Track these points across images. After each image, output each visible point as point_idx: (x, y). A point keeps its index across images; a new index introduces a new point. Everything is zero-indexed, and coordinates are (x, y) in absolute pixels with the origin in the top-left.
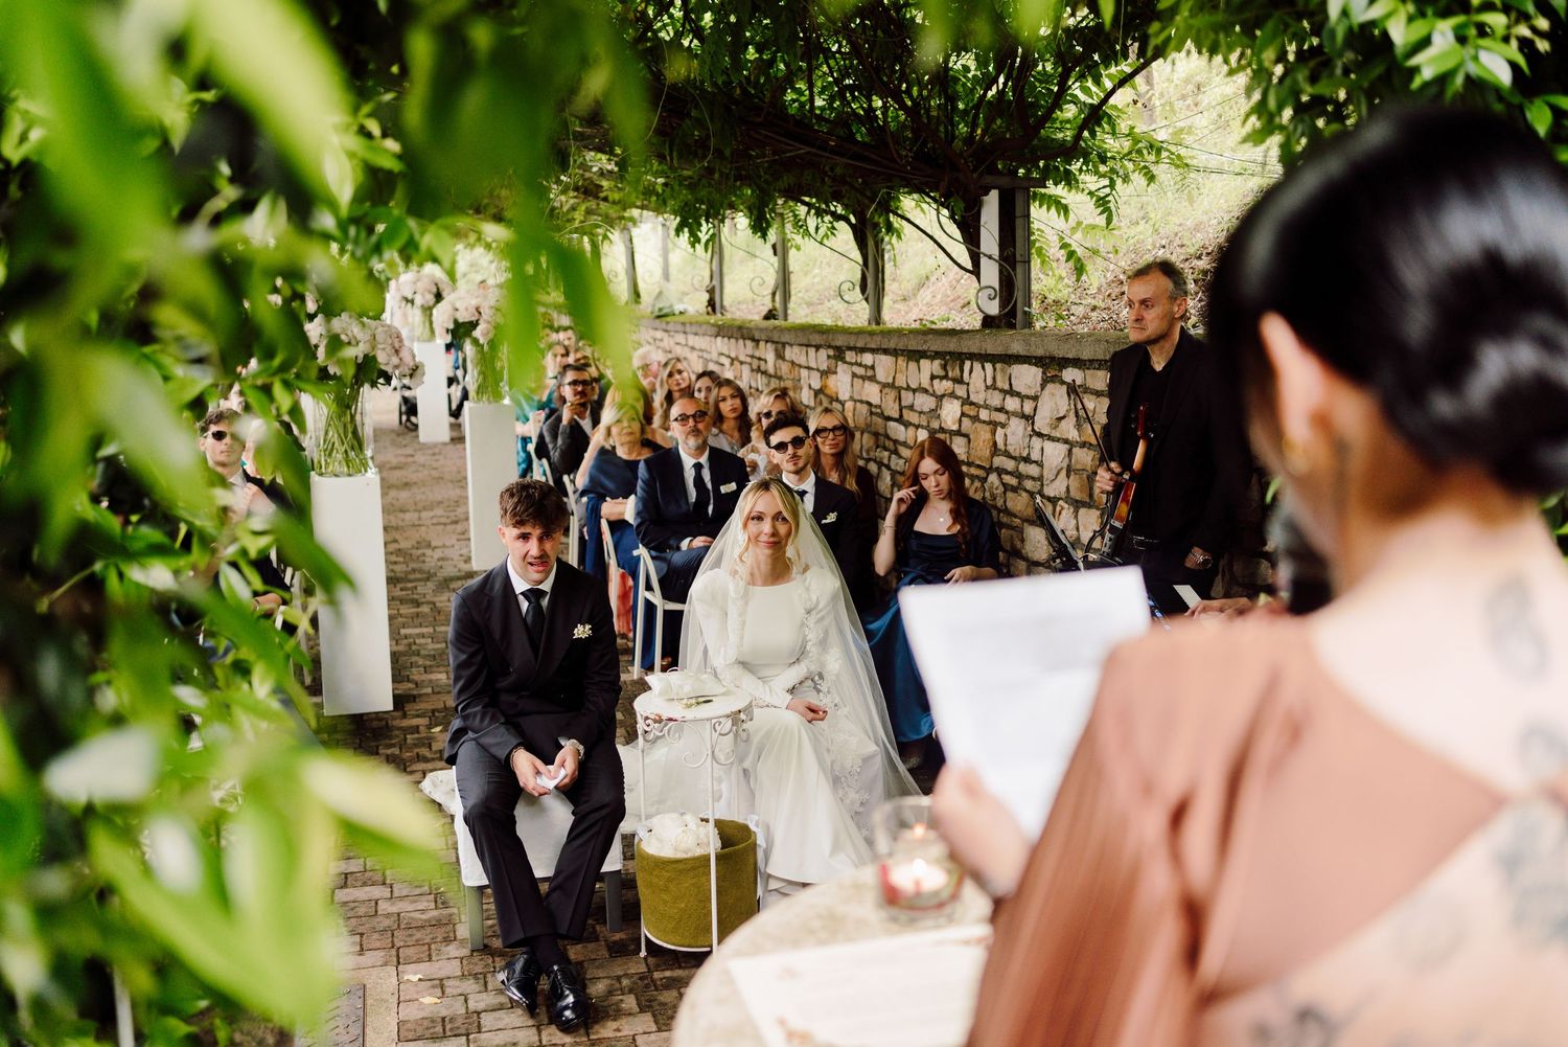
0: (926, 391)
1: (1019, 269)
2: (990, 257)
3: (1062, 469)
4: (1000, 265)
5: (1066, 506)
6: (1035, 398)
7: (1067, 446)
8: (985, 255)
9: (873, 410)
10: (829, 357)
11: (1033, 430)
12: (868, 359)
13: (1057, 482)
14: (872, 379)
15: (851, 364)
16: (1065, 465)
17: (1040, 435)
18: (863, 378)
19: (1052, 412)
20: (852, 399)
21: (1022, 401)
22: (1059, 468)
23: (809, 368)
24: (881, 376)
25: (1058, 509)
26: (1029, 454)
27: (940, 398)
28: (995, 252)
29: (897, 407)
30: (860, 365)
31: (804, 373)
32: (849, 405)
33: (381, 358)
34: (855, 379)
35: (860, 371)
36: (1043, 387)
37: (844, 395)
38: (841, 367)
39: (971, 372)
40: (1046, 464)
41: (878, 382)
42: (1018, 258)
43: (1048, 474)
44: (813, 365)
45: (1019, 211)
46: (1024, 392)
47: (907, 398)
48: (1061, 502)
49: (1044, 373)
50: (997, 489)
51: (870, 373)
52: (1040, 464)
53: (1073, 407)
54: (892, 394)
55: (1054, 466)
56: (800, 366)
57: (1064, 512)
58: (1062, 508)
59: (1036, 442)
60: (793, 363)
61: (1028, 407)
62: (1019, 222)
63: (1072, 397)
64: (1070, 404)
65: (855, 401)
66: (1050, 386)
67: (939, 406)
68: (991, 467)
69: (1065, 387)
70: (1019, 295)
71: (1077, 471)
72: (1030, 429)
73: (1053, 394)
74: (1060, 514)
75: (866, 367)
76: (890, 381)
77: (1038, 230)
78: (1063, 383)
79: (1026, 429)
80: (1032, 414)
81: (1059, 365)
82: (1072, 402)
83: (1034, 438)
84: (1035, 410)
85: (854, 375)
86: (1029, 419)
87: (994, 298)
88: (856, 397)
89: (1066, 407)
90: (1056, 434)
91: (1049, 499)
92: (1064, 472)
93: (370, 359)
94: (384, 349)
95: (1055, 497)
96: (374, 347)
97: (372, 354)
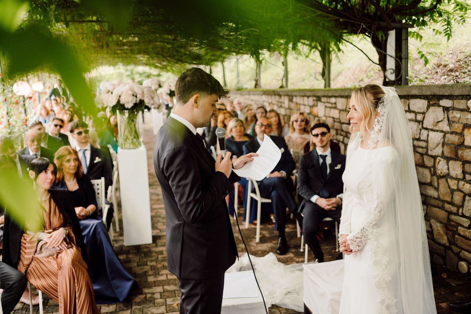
1: (403, 61)
2: (392, 57)
3: (440, 143)
4: (396, 60)
5: (442, 159)
6: (424, 113)
7: (443, 134)
8: (389, 56)
9: (335, 120)
10: (314, 100)
11: (422, 127)
12: (333, 100)
13: (437, 149)
14: (335, 108)
15: (325, 103)
16: (441, 142)
17: (426, 129)
18: (331, 108)
19: (434, 119)
20: (325, 116)
21: (416, 115)
22: (438, 143)
23: (304, 105)
24: (339, 106)
25: (437, 160)
26: (420, 137)
28: (393, 54)
30: (329, 103)
31: (301, 107)
33: (146, 101)
34: (327, 109)
35: (330, 105)
36: (428, 108)
37: (321, 114)
38: (319, 103)
40: (430, 141)
41: (338, 109)
42: (403, 57)
43: (431, 145)
46: (417, 111)
48: (438, 158)
49: (429, 102)
51: (334, 106)
52: (427, 141)
53: (446, 116)
55: (436, 142)
56: (300, 104)
57: (441, 163)
58: (440, 161)
59: (424, 133)
60: (297, 103)
61: (419, 117)
62: (403, 42)
63: (446, 112)
64: (444, 115)
65: (326, 117)
66: (432, 109)
69: (441, 109)
70: (403, 72)
71: (448, 144)
72: (421, 126)
73: (434, 111)
74: (439, 163)
75: (332, 103)
76: (344, 108)
78: (440, 106)
79: (419, 126)
80: (422, 120)
81: (437, 98)
82: (446, 114)
83: (423, 130)
84: (424, 118)
85: (326, 107)
86: (420, 122)
87: (393, 73)
88: (327, 115)
89: (442, 117)
90: (435, 128)
91: (432, 156)
92: (441, 145)
93: (142, 102)
94: (147, 97)
95: (435, 156)
96: (143, 96)
97: (142, 99)
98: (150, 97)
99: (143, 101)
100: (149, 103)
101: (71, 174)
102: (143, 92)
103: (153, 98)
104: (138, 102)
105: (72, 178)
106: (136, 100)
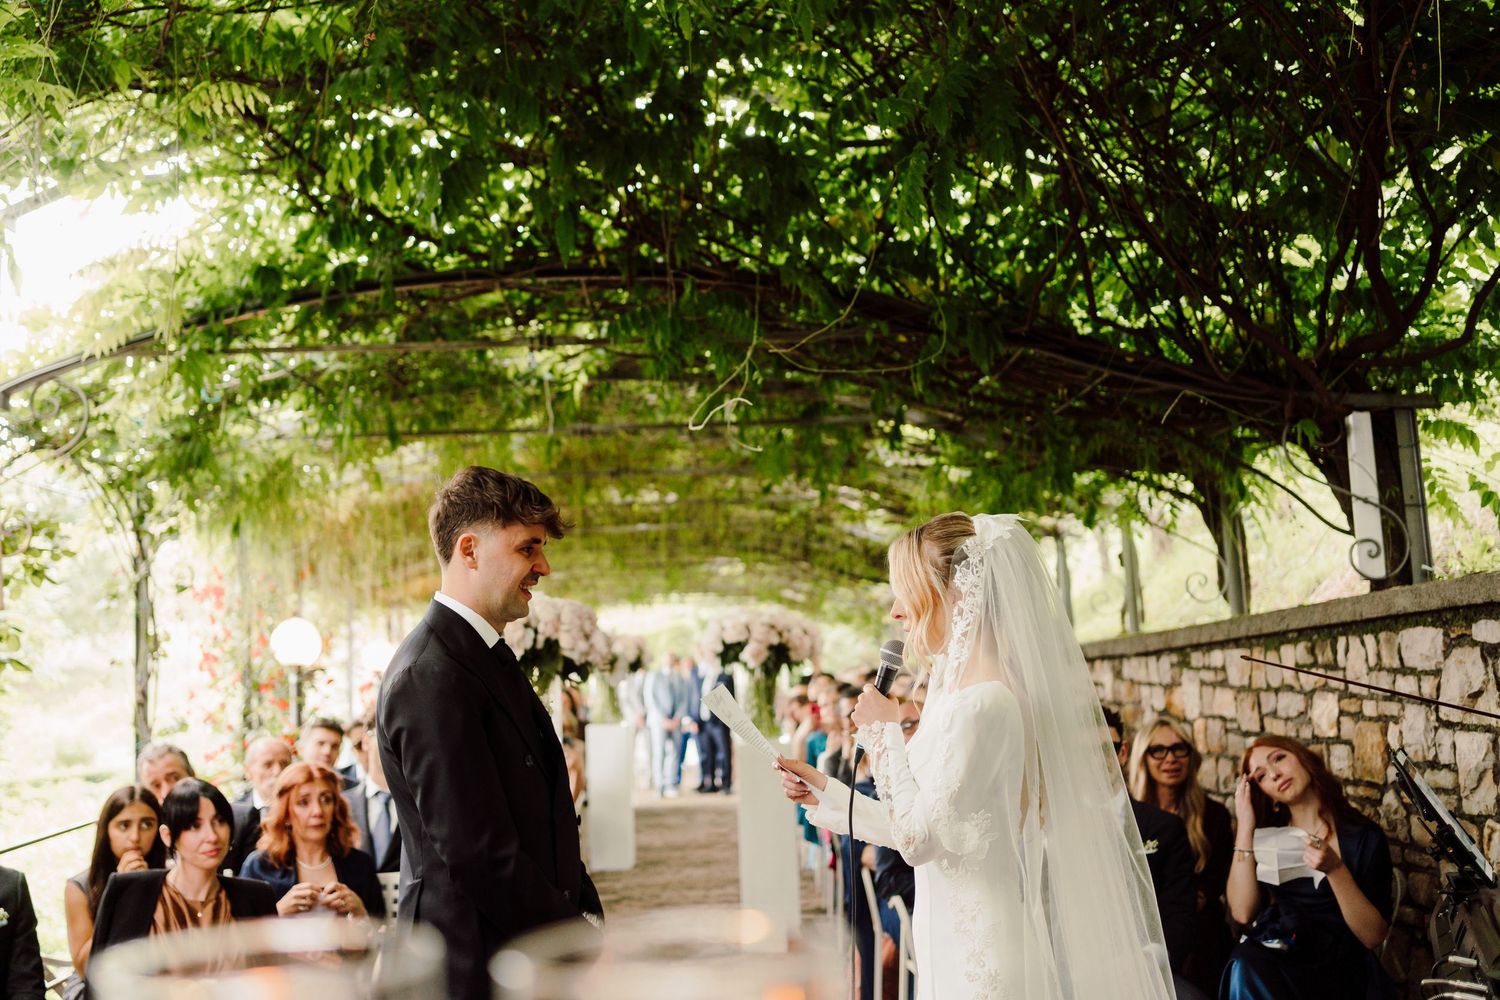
0: (1291, 688)
1: (1410, 514)
2: (1366, 501)
3: (1485, 771)
4: (1383, 512)
6: (1437, 673)
7: (1489, 736)
8: (1358, 498)
9: (1229, 725)
10: (1172, 665)
11: (1438, 719)
12: (1217, 657)
13: (1481, 791)
14: (1224, 683)
15: (1198, 669)
16: (1489, 763)
17: (1449, 725)
18: (1214, 685)
19: (1461, 687)
20: (1202, 715)
21: (1419, 680)
22: (1481, 769)
23: (1150, 684)
24: (1236, 677)
25: (1486, 831)
26: (1436, 756)
27: (1309, 695)
28: (1374, 494)
29: (1256, 716)
30: (1208, 668)
31: (1145, 691)
32: (1199, 724)
33: (565, 642)
34: (1205, 688)
35: (1209, 676)
36: (1446, 654)
37: (1192, 712)
38: (1187, 674)
39: (1347, 651)
40: (1461, 767)
41: (1232, 687)
42: (1407, 500)
43: (1466, 780)
44: (1155, 679)
45: (1402, 438)
46: (1420, 665)
47: (1269, 702)
48: (1490, 822)
49: (1446, 634)
50: (1396, 812)
51: (1220, 677)
52: (1452, 768)
53: (1491, 675)
54: (1248, 700)
55: (1473, 766)
56: (1140, 683)
58: (1493, 831)
59: (1445, 736)
60: (1132, 681)
61: (1428, 687)
62: (1404, 455)
63: (1490, 662)
64: (1487, 671)
65: (1207, 717)
66: (1456, 653)
67: (1309, 706)
68: (1386, 784)
69: (1477, 650)
70: (1413, 549)
72: (1433, 718)
73: (1461, 662)
74: (1490, 839)
75: (1215, 669)
76: (1246, 682)
77: (1438, 469)
78: (1475, 643)
79: (1428, 719)
80: (1434, 697)
81: (1466, 618)
82: (1490, 669)
83: (1441, 731)
84: (1438, 689)
85: (1203, 683)
86: (1432, 703)
87: (1378, 554)
88: (1207, 712)
89: (1482, 677)
90: (1471, 720)
91: (1472, 819)
92: (1490, 776)
93: (552, 645)
94: (568, 631)
95: (1479, 816)
96: (557, 630)
97: (554, 637)
98: (576, 633)
99: (556, 642)
100: (572, 649)
101: (317, 842)
102: (558, 618)
103: (587, 637)
104: (540, 645)
105: (317, 855)
106: (535, 640)
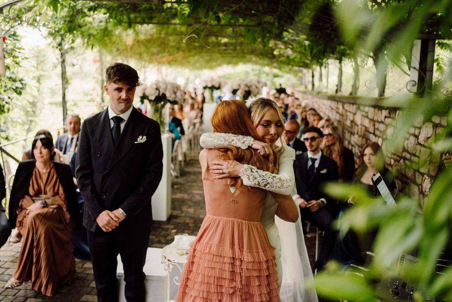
0: (383, 123)
2: (415, 68)
4: (419, 72)
5: (427, 178)
7: (430, 151)
8: (412, 67)
9: (366, 129)
10: (356, 108)
11: (418, 142)
12: (367, 109)
13: (425, 166)
15: (361, 111)
16: (428, 159)
17: (420, 144)
18: (365, 117)
19: (426, 134)
21: (415, 129)
22: (426, 160)
23: (350, 112)
24: (370, 116)
25: (424, 178)
26: (415, 152)
27: (387, 126)
28: (417, 66)
29: (373, 128)
30: (364, 111)
31: (349, 114)
32: (360, 127)
35: (364, 114)
36: (424, 123)
37: (359, 123)
38: (359, 112)
39: (398, 115)
40: (421, 158)
41: (369, 118)
42: (428, 69)
43: (421, 162)
45: (430, 49)
46: (416, 125)
47: (377, 125)
48: (425, 175)
50: (402, 166)
51: (367, 115)
52: (419, 157)
53: (434, 133)
54: (372, 123)
55: (423, 159)
56: (348, 111)
57: (426, 180)
58: (426, 178)
59: (419, 147)
60: (346, 110)
61: (417, 132)
62: (429, 54)
63: (435, 129)
64: (433, 132)
66: (426, 124)
67: (386, 129)
68: (402, 157)
69: (431, 125)
70: (426, 85)
71: (433, 163)
72: (417, 141)
73: (427, 127)
75: (366, 112)
76: (372, 118)
77: (441, 59)
78: (432, 122)
79: (415, 141)
80: (418, 135)
82: (434, 131)
83: (418, 146)
84: (420, 133)
85: (362, 115)
86: (417, 137)
87: (415, 85)
88: (362, 124)
89: (431, 133)
90: (426, 144)
92: (428, 162)
95: (423, 173)
97: (165, 93)
100: (170, 97)
102: (166, 87)
104: (160, 95)
